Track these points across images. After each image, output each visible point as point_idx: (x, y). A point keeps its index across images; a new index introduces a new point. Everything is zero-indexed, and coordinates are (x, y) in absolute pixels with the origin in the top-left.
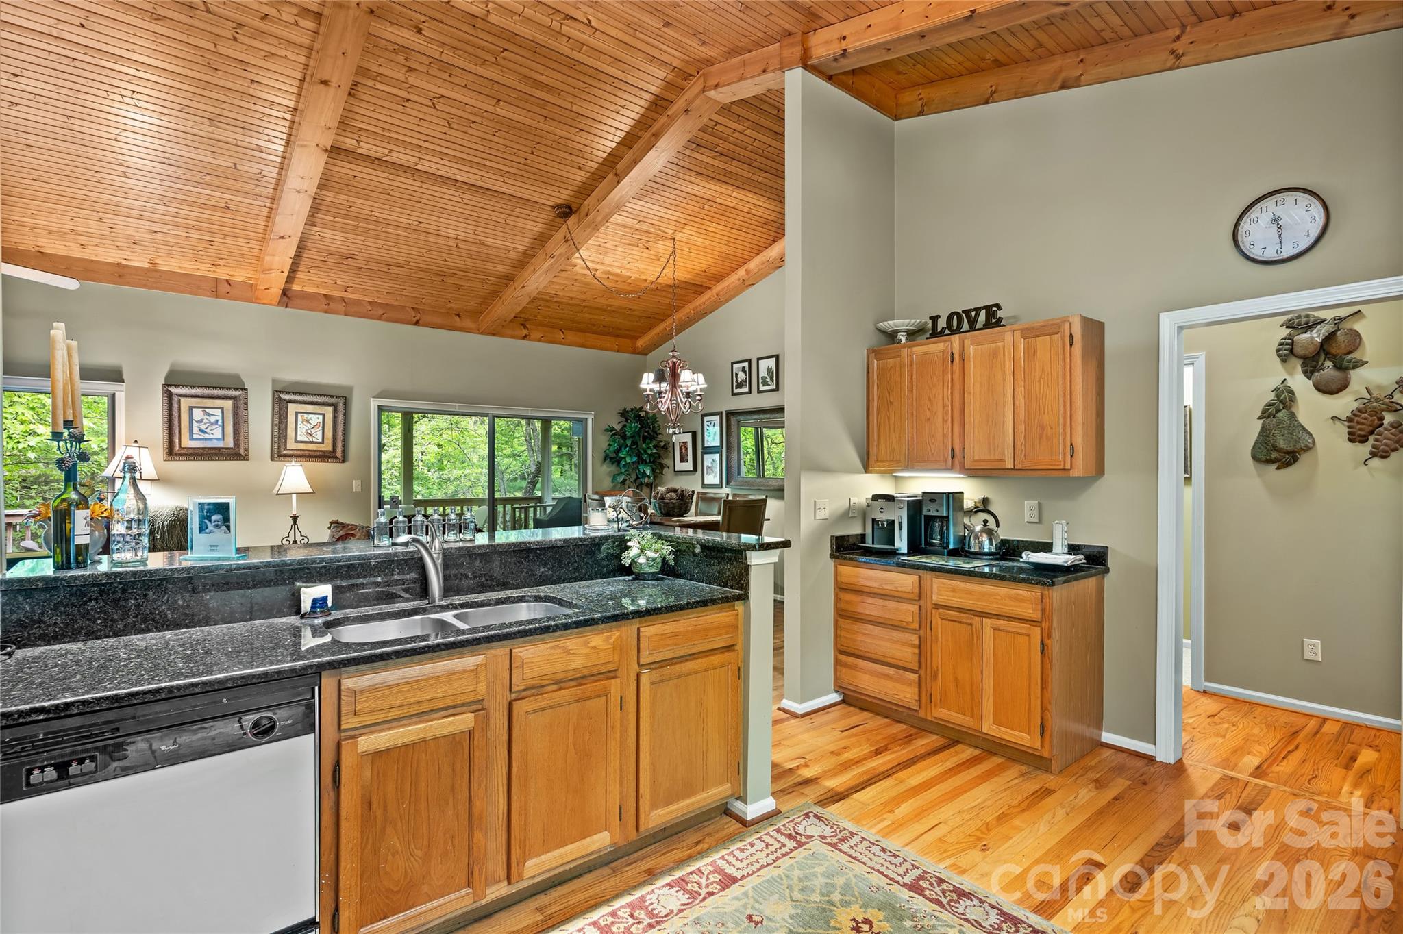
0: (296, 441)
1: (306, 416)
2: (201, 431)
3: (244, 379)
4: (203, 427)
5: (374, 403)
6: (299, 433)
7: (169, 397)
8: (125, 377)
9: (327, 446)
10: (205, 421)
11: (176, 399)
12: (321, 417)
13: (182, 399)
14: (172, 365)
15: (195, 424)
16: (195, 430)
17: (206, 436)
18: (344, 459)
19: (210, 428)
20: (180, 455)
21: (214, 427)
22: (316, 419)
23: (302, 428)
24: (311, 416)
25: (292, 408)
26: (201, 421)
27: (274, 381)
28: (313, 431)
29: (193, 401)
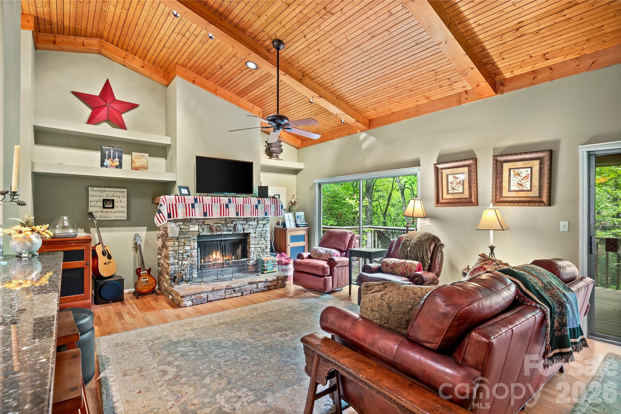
0: (509, 190)
1: (517, 170)
2: (453, 188)
3: (475, 152)
4: (453, 186)
5: (583, 151)
6: (512, 184)
7: (437, 170)
8: (421, 163)
9: (535, 193)
10: (455, 182)
11: (440, 171)
12: (529, 170)
13: (443, 171)
14: (440, 152)
15: (449, 185)
16: (450, 188)
17: (455, 191)
18: (550, 203)
19: (457, 186)
20: (442, 203)
21: (459, 185)
22: (525, 172)
23: (515, 181)
24: (521, 170)
25: (506, 166)
26: (452, 183)
27: (494, 149)
28: (523, 181)
29: (448, 171)
